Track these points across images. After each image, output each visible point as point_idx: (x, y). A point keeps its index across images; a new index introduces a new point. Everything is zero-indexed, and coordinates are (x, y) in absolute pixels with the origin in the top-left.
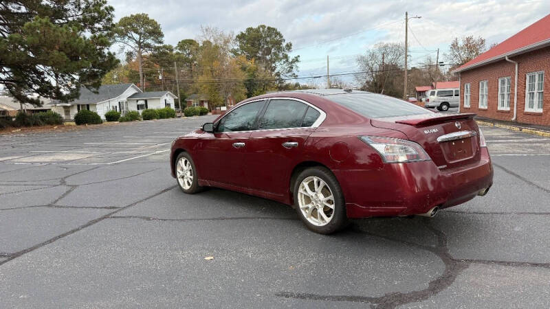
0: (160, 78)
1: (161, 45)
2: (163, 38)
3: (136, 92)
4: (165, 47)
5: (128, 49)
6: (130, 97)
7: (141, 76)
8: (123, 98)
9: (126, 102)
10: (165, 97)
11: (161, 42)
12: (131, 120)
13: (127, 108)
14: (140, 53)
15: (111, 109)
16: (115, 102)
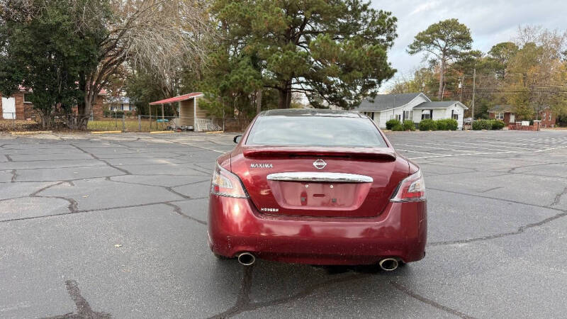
0: (460, 86)
1: (468, 51)
2: (472, 43)
3: (425, 101)
4: (471, 53)
5: (432, 56)
6: (416, 107)
7: (441, 84)
8: (409, 107)
9: (412, 112)
10: (453, 107)
11: (468, 48)
12: (405, 130)
13: (411, 118)
14: (444, 60)
15: (394, 117)
16: (399, 111)
